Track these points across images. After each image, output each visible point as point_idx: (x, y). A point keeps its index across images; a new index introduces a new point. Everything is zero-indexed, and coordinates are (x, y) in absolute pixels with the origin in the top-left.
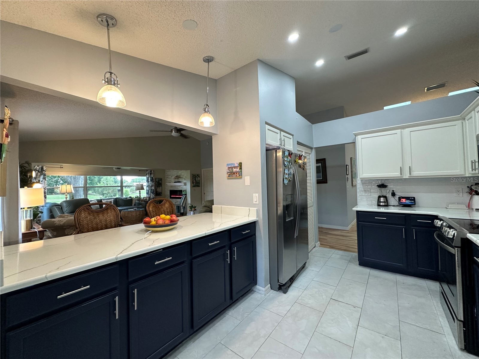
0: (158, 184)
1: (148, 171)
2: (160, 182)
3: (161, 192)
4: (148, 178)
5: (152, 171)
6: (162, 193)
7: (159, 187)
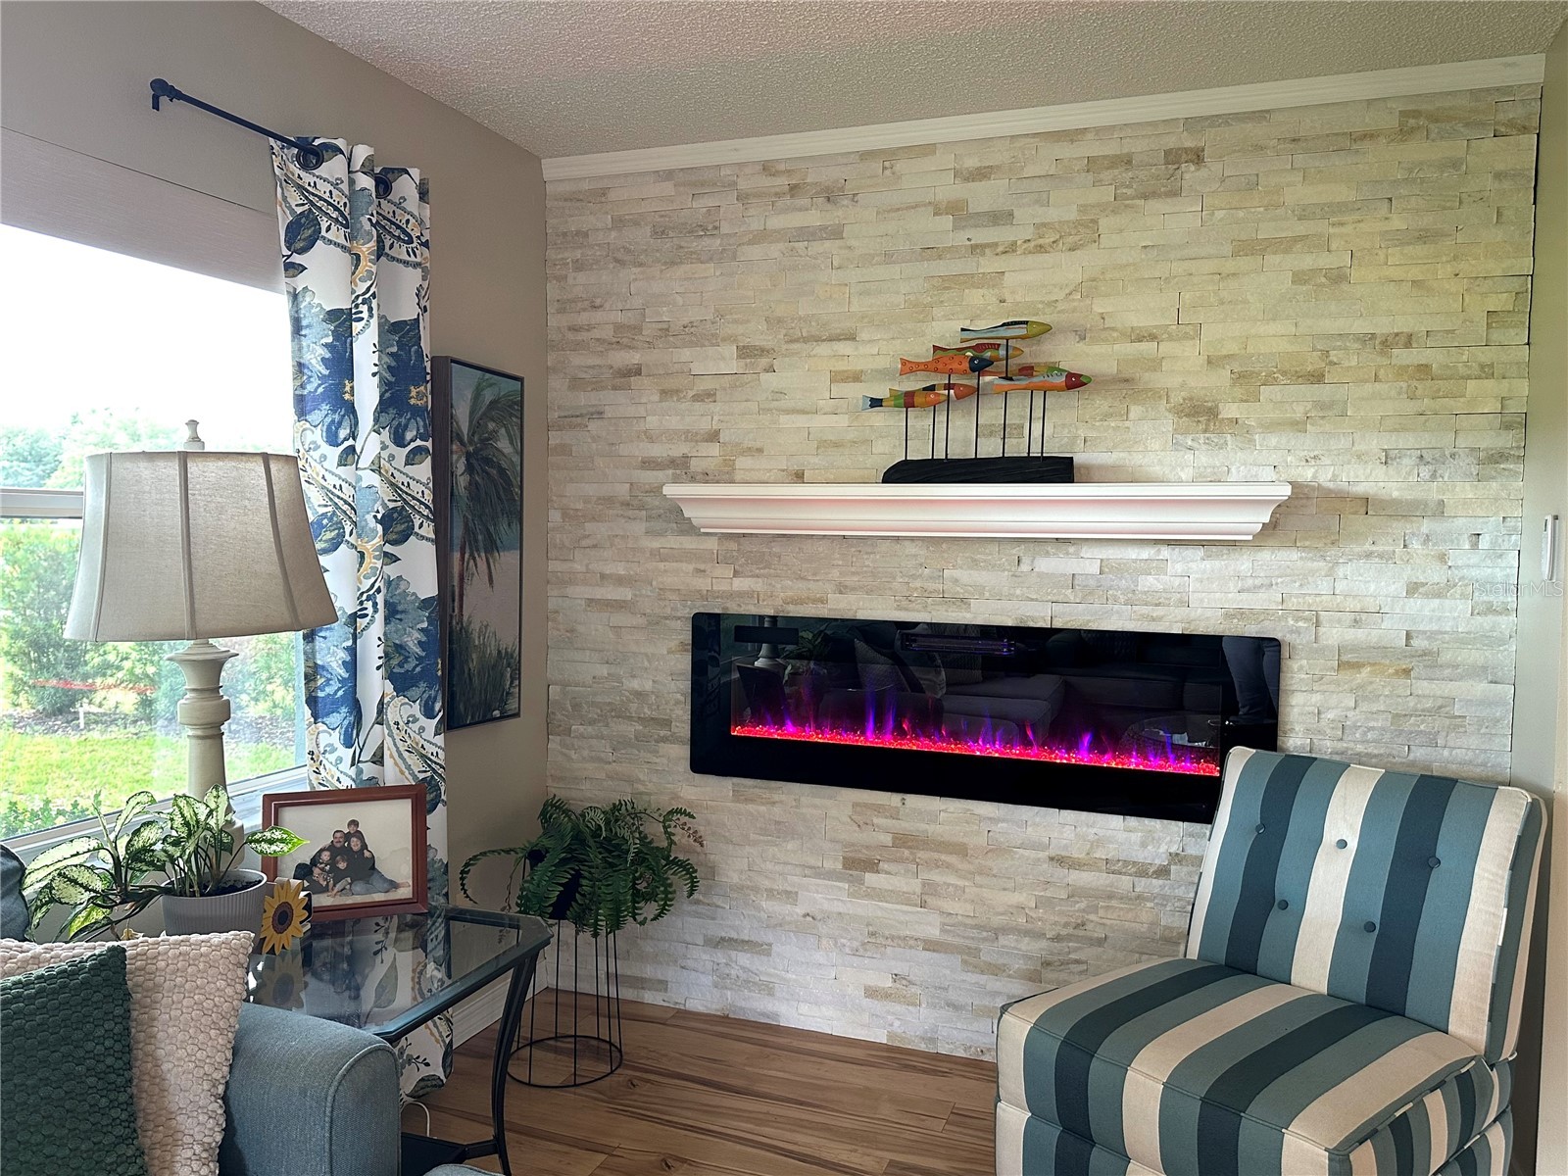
0: (473, 485)
1: (334, 167)
2: (503, 445)
3: (508, 641)
4: (342, 322)
5: (406, 187)
6: (517, 673)
7: (492, 546)
